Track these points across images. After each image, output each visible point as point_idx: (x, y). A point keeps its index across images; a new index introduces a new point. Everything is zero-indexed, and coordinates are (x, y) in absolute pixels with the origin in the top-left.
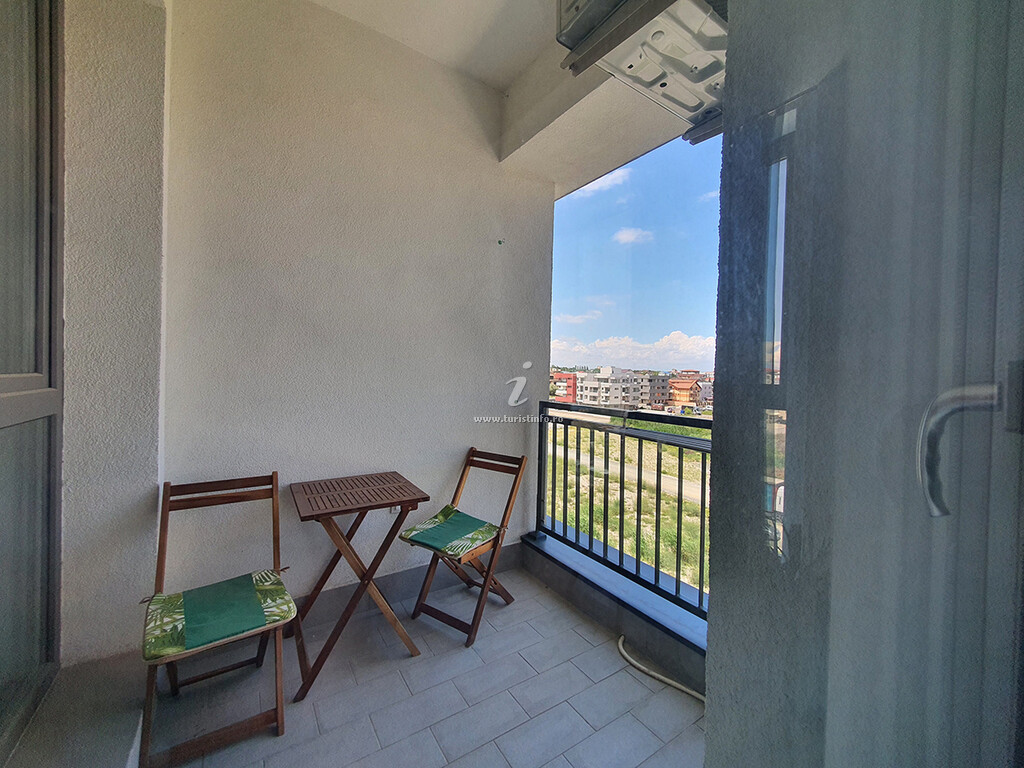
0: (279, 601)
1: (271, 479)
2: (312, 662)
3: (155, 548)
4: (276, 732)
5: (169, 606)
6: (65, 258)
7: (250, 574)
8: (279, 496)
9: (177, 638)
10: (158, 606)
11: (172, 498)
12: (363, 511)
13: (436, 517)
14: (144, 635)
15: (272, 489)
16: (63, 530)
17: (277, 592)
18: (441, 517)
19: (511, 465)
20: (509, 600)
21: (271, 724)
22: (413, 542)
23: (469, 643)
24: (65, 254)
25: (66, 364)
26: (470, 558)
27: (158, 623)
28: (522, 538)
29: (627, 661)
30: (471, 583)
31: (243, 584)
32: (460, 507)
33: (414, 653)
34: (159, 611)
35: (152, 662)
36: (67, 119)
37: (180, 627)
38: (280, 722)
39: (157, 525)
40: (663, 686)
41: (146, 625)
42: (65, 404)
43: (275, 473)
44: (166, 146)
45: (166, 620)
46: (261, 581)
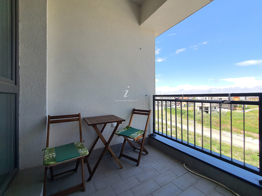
0: (83, 150)
1: (79, 115)
2: (92, 170)
3: (46, 135)
4: (83, 190)
5: (51, 151)
6: (20, 48)
7: (74, 143)
8: (81, 120)
9: (54, 159)
10: (47, 151)
11: (50, 120)
12: (105, 124)
13: (125, 129)
14: (44, 158)
15: (79, 118)
16: (20, 128)
17: (82, 147)
18: (126, 129)
19: (147, 113)
20: (147, 153)
21: (81, 188)
22: (119, 135)
23: (137, 165)
24: (20, 47)
25: (20, 79)
26: (137, 139)
27: (48, 155)
28: (149, 136)
29: (187, 170)
30: (135, 148)
31: (72, 145)
32: (131, 126)
33: (121, 168)
34: (48, 152)
35: (46, 166)
36: (20, 8)
37: (54, 156)
38: (84, 187)
39: (46, 128)
40: (200, 178)
41: (44, 156)
42: (20, 91)
43: (80, 114)
44: (47, 16)
45: (50, 154)
46: (77, 144)
